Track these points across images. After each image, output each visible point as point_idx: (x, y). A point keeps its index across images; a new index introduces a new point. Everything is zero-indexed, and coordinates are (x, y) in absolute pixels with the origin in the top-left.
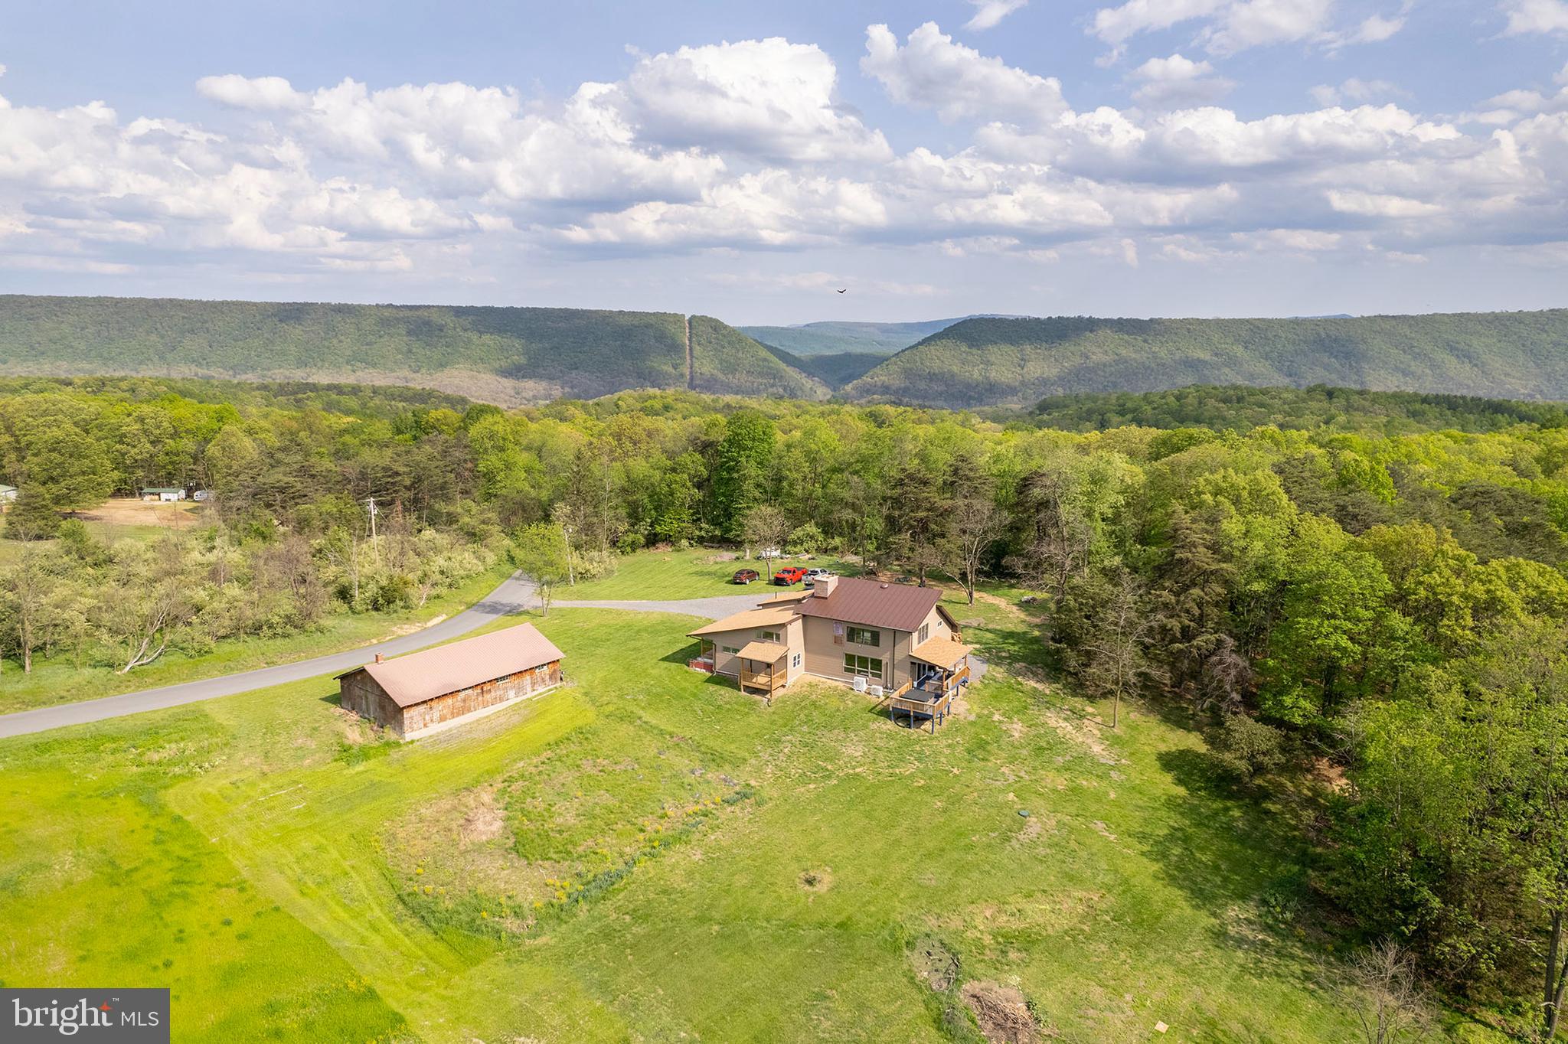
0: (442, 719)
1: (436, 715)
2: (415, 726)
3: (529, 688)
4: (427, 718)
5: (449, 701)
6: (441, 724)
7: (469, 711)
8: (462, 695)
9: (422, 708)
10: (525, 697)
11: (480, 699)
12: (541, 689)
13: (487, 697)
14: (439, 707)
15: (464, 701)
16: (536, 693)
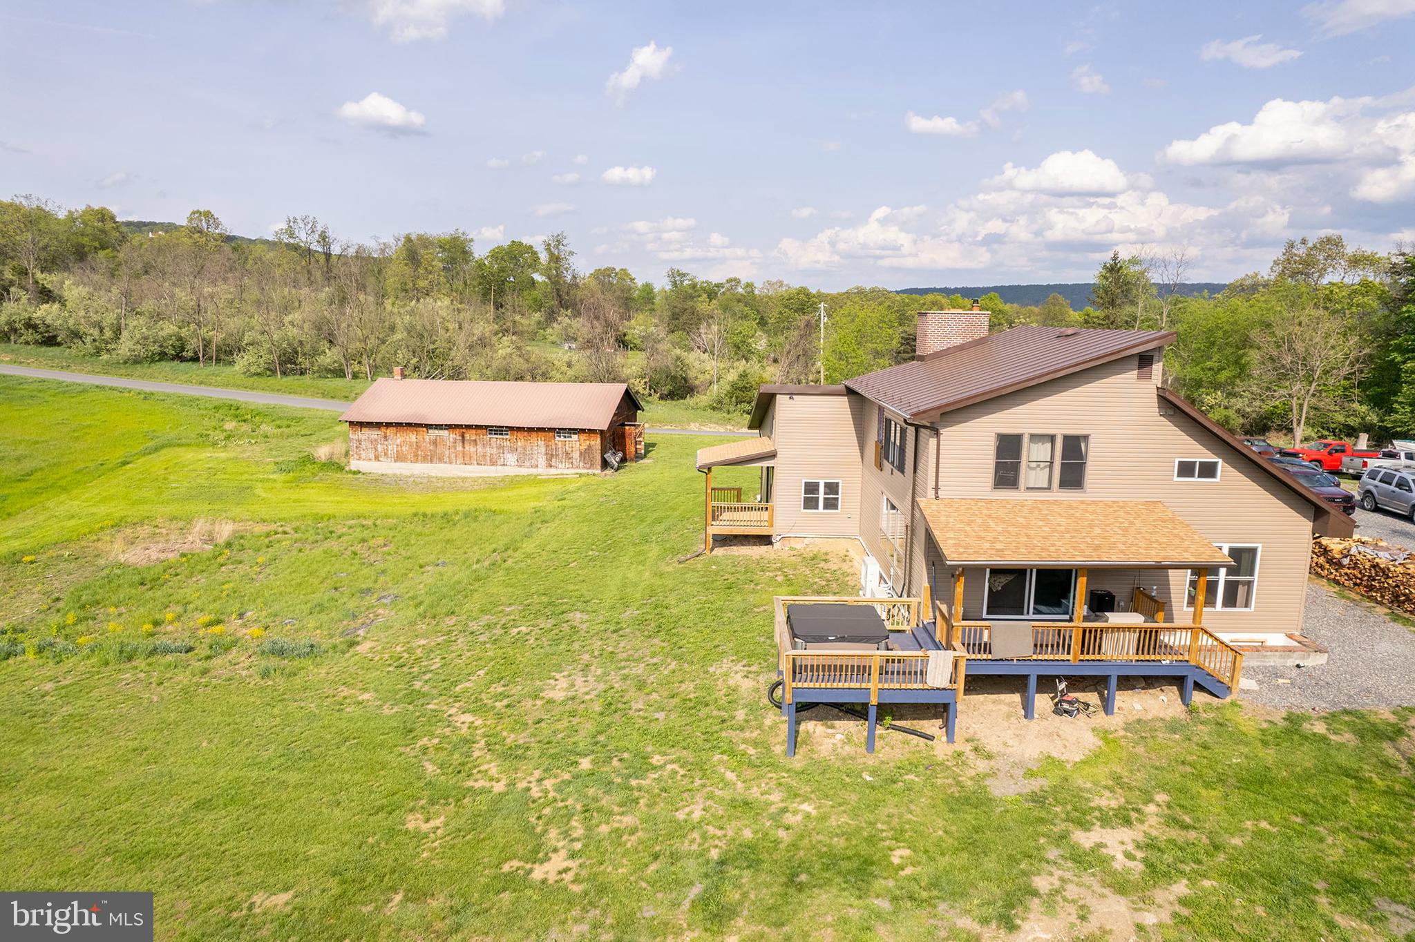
0: (400, 458)
1: (392, 449)
2: (364, 454)
3: (542, 461)
4: (380, 448)
5: (412, 437)
6: (399, 464)
7: (441, 460)
8: (434, 433)
9: (373, 434)
10: (534, 471)
11: (459, 448)
12: (562, 469)
13: (470, 448)
14: (398, 439)
15: (435, 443)
16: (553, 471)
